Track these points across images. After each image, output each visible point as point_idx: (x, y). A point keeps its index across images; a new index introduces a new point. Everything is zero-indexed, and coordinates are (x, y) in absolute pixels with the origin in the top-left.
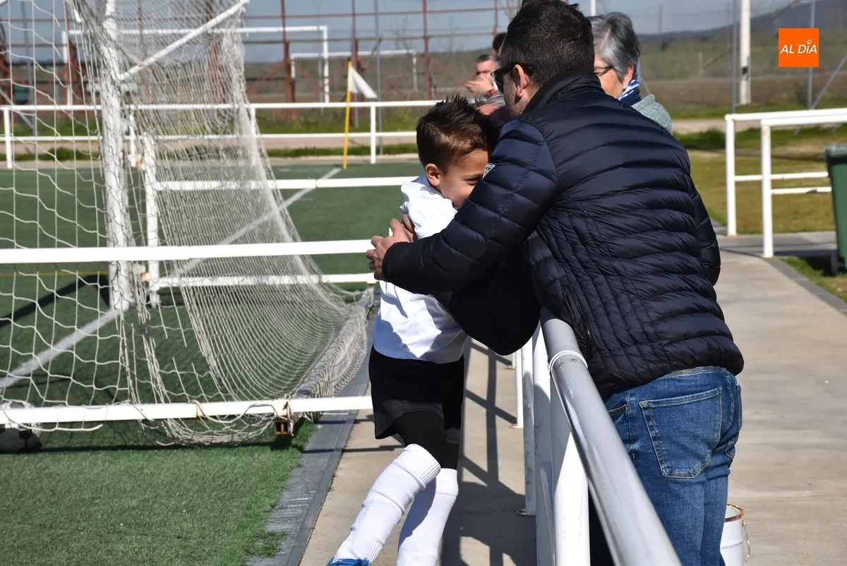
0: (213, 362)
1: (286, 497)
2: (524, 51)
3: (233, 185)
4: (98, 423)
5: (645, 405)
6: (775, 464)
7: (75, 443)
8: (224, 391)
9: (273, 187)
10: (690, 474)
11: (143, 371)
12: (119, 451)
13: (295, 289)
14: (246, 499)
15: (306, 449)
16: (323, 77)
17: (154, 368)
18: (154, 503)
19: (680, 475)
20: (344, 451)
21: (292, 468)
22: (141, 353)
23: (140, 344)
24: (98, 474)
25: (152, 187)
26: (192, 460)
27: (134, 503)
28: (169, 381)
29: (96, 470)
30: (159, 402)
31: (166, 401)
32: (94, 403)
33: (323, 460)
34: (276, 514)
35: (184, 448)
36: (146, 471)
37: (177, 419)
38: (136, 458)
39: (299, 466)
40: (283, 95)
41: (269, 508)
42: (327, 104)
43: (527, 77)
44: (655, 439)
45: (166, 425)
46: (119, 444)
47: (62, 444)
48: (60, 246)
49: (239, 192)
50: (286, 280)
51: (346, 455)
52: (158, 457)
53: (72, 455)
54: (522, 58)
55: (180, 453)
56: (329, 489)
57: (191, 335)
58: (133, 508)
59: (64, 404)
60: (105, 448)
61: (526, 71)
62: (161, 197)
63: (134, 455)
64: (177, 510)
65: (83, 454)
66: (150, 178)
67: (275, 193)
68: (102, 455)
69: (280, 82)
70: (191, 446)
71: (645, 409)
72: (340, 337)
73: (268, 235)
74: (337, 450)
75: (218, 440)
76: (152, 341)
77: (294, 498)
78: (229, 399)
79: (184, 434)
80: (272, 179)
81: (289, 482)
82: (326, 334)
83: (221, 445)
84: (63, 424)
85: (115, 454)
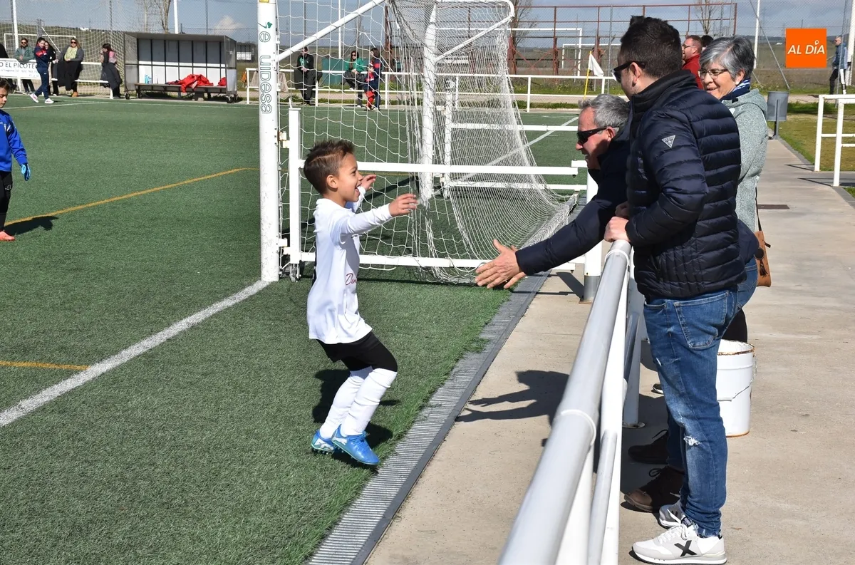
0: (465, 235)
1: (496, 319)
2: (638, 54)
3: (496, 127)
4: (394, 266)
5: (678, 305)
6: (801, 318)
7: (382, 276)
8: (470, 252)
9: (521, 129)
10: (706, 344)
11: (424, 238)
12: (405, 284)
13: (530, 191)
14: (471, 318)
15: (515, 290)
16: (577, 59)
17: (430, 235)
18: (418, 315)
19: (700, 346)
20: (537, 293)
21: (503, 301)
22: (424, 227)
23: (423, 222)
24: (391, 296)
25: (450, 125)
26: (445, 292)
27: (407, 315)
28: (438, 244)
29: (389, 294)
30: (432, 257)
31: (436, 257)
32: (392, 255)
33: (523, 298)
34: (487, 328)
35: (442, 284)
36: (418, 296)
37: (441, 268)
38: (414, 289)
39: (508, 300)
40: (551, 69)
41: (483, 324)
42: (579, 77)
43: (640, 70)
44: (683, 326)
45: (434, 270)
46: (406, 279)
47: (374, 277)
48: (377, 161)
49: (499, 131)
50: (526, 186)
51: (538, 296)
52: (426, 289)
53: (379, 284)
54: (637, 58)
55: (440, 287)
56: (523, 316)
57: (452, 218)
58: (405, 318)
59: (375, 254)
60: (397, 281)
61: (640, 65)
62: (455, 133)
63: (412, 286)
64: (430, 321)
65: (384, 284)
66: (448, 121)
67: (521, 133)
68: (395, 285)
69: (550, 61)
70: (446, 284)
71: (677, 307)
72: (549, 224)
73: (516, 161)
74: (534, 292)
75: (462, 281)
76: (431, 220)
77: (499, 319)
78: (474, 258)
79: (443, 277)
80: (520, 124)
81: (500, 309)
82: (543, 220)
83: (464, 284)
84: (373, 265)
85: (403, 285)
